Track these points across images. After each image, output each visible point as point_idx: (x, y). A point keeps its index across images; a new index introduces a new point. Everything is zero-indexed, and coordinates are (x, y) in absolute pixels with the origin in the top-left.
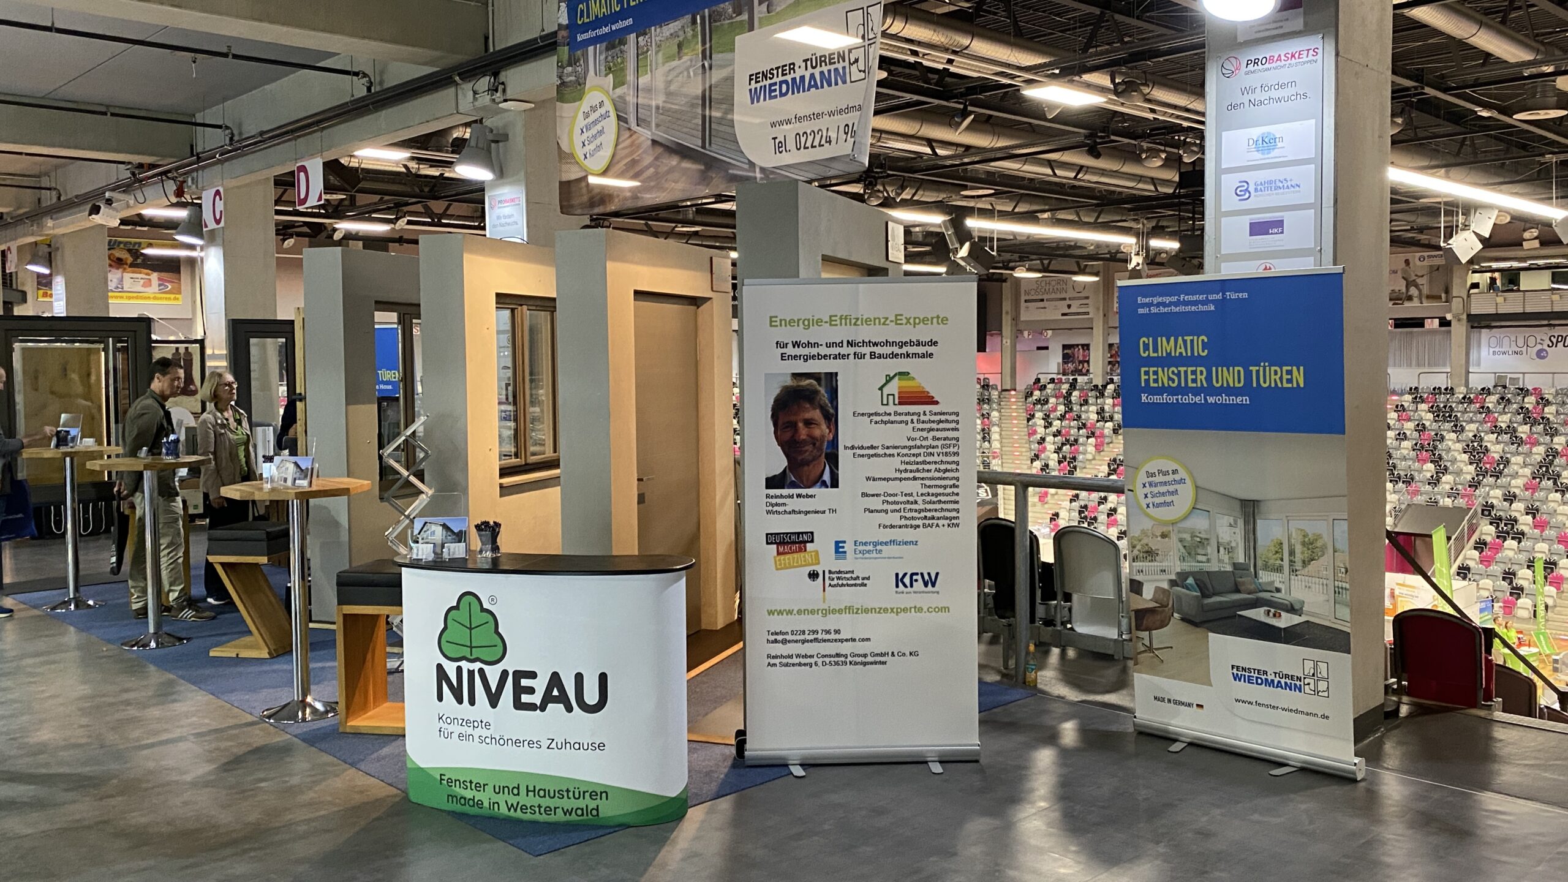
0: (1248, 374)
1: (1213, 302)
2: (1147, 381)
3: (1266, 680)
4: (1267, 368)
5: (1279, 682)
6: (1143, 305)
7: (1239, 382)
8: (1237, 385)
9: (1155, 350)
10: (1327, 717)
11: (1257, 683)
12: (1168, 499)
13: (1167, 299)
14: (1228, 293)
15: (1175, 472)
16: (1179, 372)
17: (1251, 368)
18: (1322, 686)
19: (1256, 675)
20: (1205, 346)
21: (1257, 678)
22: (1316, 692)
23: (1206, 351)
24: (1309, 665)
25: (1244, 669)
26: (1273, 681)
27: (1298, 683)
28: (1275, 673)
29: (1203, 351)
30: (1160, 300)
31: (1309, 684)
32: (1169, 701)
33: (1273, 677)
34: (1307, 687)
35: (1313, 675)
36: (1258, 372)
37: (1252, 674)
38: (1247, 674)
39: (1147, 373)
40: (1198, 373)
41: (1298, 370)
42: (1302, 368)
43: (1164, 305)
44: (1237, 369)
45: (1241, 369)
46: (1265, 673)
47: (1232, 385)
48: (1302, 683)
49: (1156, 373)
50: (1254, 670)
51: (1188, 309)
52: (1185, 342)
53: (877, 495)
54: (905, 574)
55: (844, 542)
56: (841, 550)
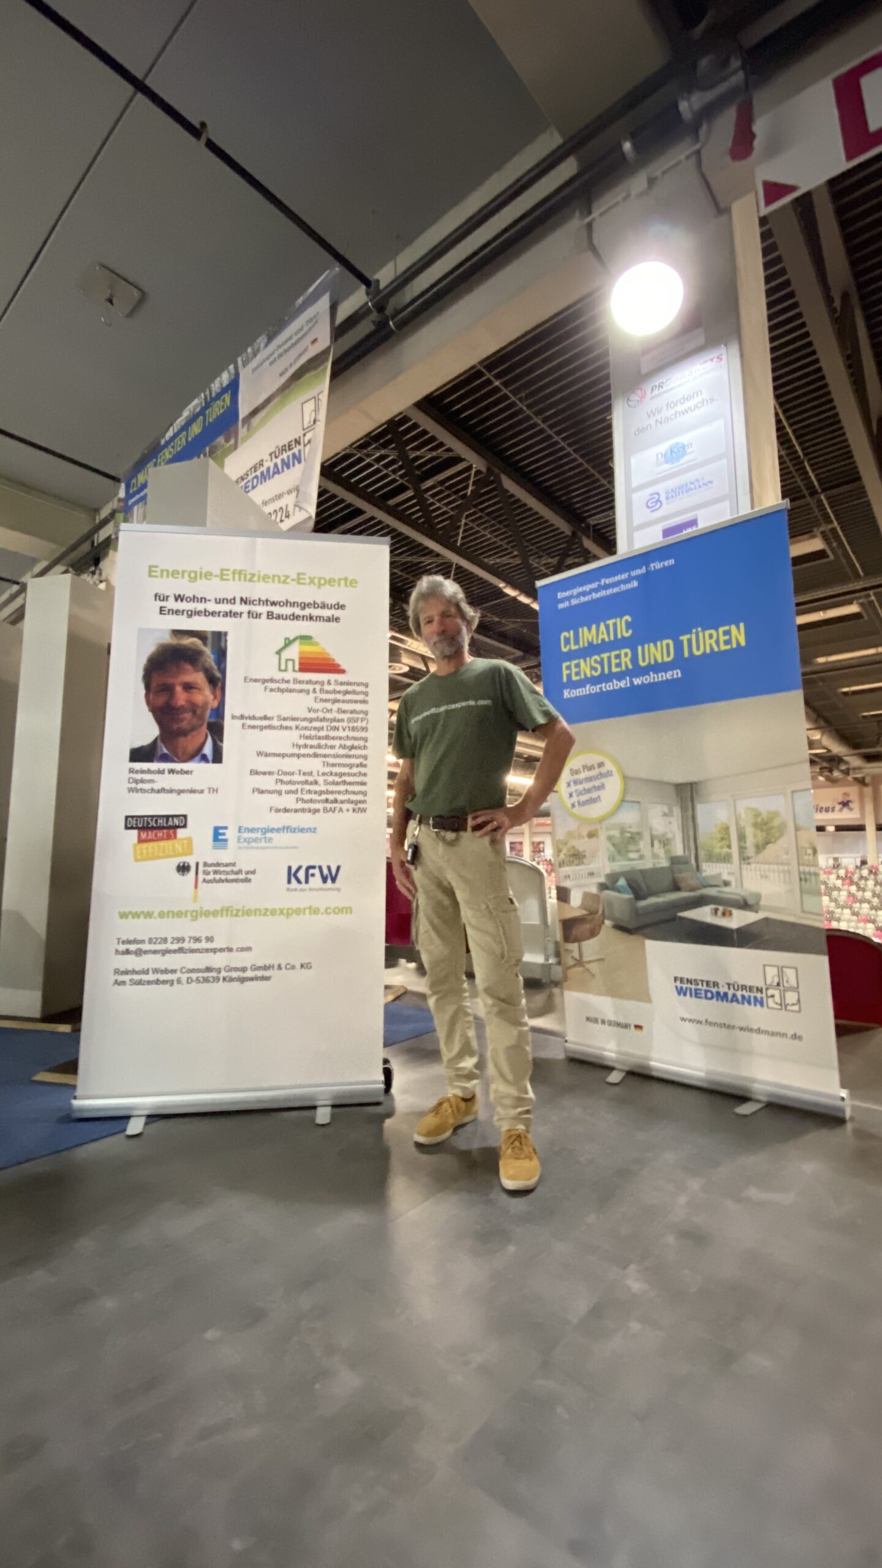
0: (679, 647)
1: (637, 578)
2: (569, 676)
3: (718, 993)
4: (701, 635)
5: (734, 995)
6: (562, 601)
7: (668, 655)
8: (666, 659)
9: (577, 642)
10: (800, 1038)
11: (706, 998)
12: (594, 795)
13: (587, 588)
14: (652, 565)
15: (601, 765)
16: (602, 659)
17: (681, 638)
18: (791, 997)
19: (705, 987)
20: (629, 625)
21: (706, 992)
22: (783, 1005)
23: (630, 632)
24: (771, 972)
25: (689, 981)
26: (726, 994)
27: (759, 995)
28: (729, 985)
29: (627, 631)
30: (580, 589)
31: (773, 996)
32: (603, 1022)
33: (725, 989)
34: (770, 1000)
35: (778, 984)
36: (690, 641)
37: (700, 987)
38: (693, 987)
39: (568, 668)
40: (623, 655)
41: (738, 628)
42: (742, 625)
43: (584, 594)
44: (665, 642)
45: (670, 642)
46: (716, 984)
47: (660, 661)
48: (764, 995)
49: (578, 666)
50: (702, 981)
51: (609, 592)
52: (607, 627)
53: (270, 773)
54: (299, 868)
55: (226, 828)
56: (220, 837)
